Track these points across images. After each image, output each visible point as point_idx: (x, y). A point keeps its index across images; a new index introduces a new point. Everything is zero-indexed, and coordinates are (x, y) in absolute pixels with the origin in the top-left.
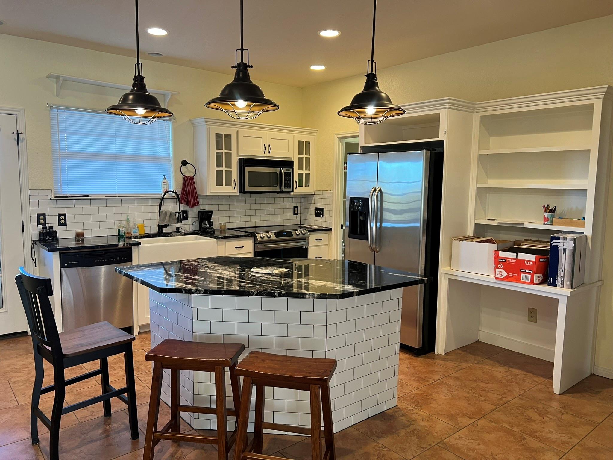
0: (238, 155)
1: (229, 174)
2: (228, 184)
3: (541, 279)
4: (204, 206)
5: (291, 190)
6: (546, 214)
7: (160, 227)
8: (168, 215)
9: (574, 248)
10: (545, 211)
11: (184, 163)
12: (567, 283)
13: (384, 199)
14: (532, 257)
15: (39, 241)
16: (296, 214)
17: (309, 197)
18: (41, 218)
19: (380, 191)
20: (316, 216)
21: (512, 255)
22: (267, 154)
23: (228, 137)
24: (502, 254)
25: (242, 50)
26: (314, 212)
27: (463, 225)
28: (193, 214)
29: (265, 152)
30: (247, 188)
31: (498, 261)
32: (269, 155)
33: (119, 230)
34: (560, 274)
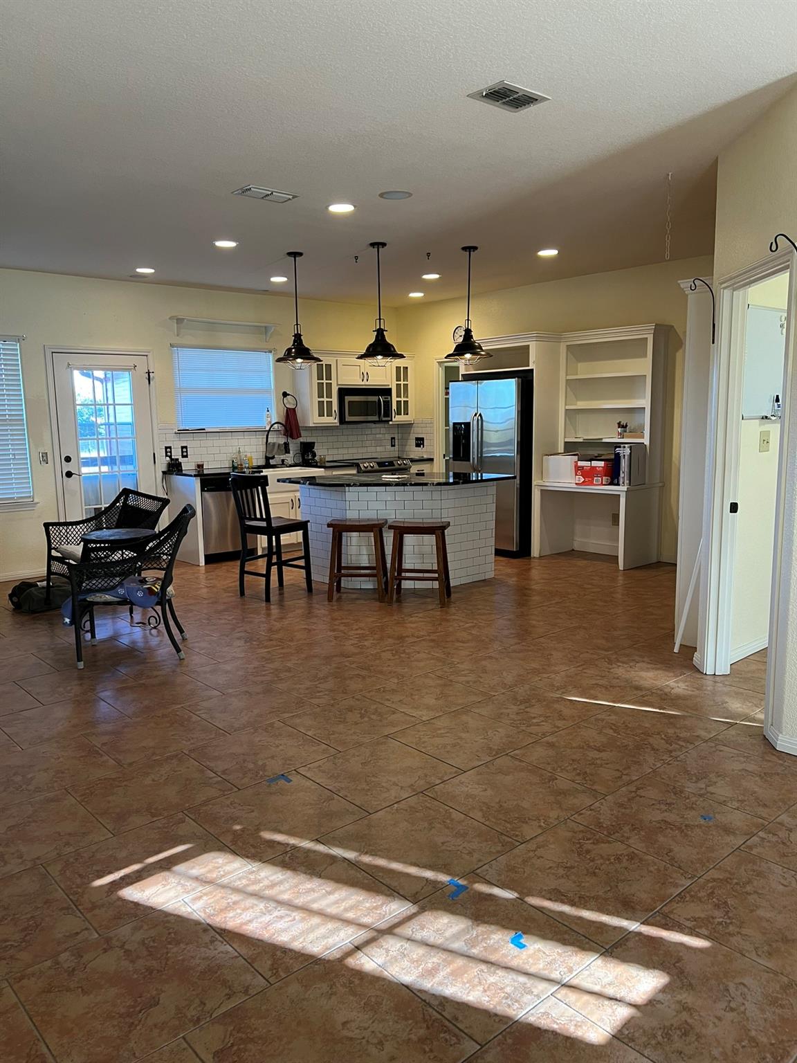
0: (338, 385)
1: (330, 403)
2: (329, 415)
3: (609, 481)
4: (305, 438)
5: (389, 419)
6: (619, 430)
7: (267, 459)
8: (277, 446)
9: (630, 453)
10: (619, 427)
11: (285, 394)
12: (627, 482)
13: (484, 428)
14: (602, 464)
15: (169, 470)
16: (394, 446)
17: (407, 426)
18: (168, 449)
19: (480, 415)
20: (416, 446)
21: (588, 464)
22: (365, 382)
23: (328, 367)
24: (581, 463)
25: (380, 319)
26: (414, 442)
27: (555, 444)
28: (294, 446)
29: (363, 380)
30: (348, 418)
31: (577, 468)
32: (367, 383)
33: (233, 461)
34: (622, 475)
